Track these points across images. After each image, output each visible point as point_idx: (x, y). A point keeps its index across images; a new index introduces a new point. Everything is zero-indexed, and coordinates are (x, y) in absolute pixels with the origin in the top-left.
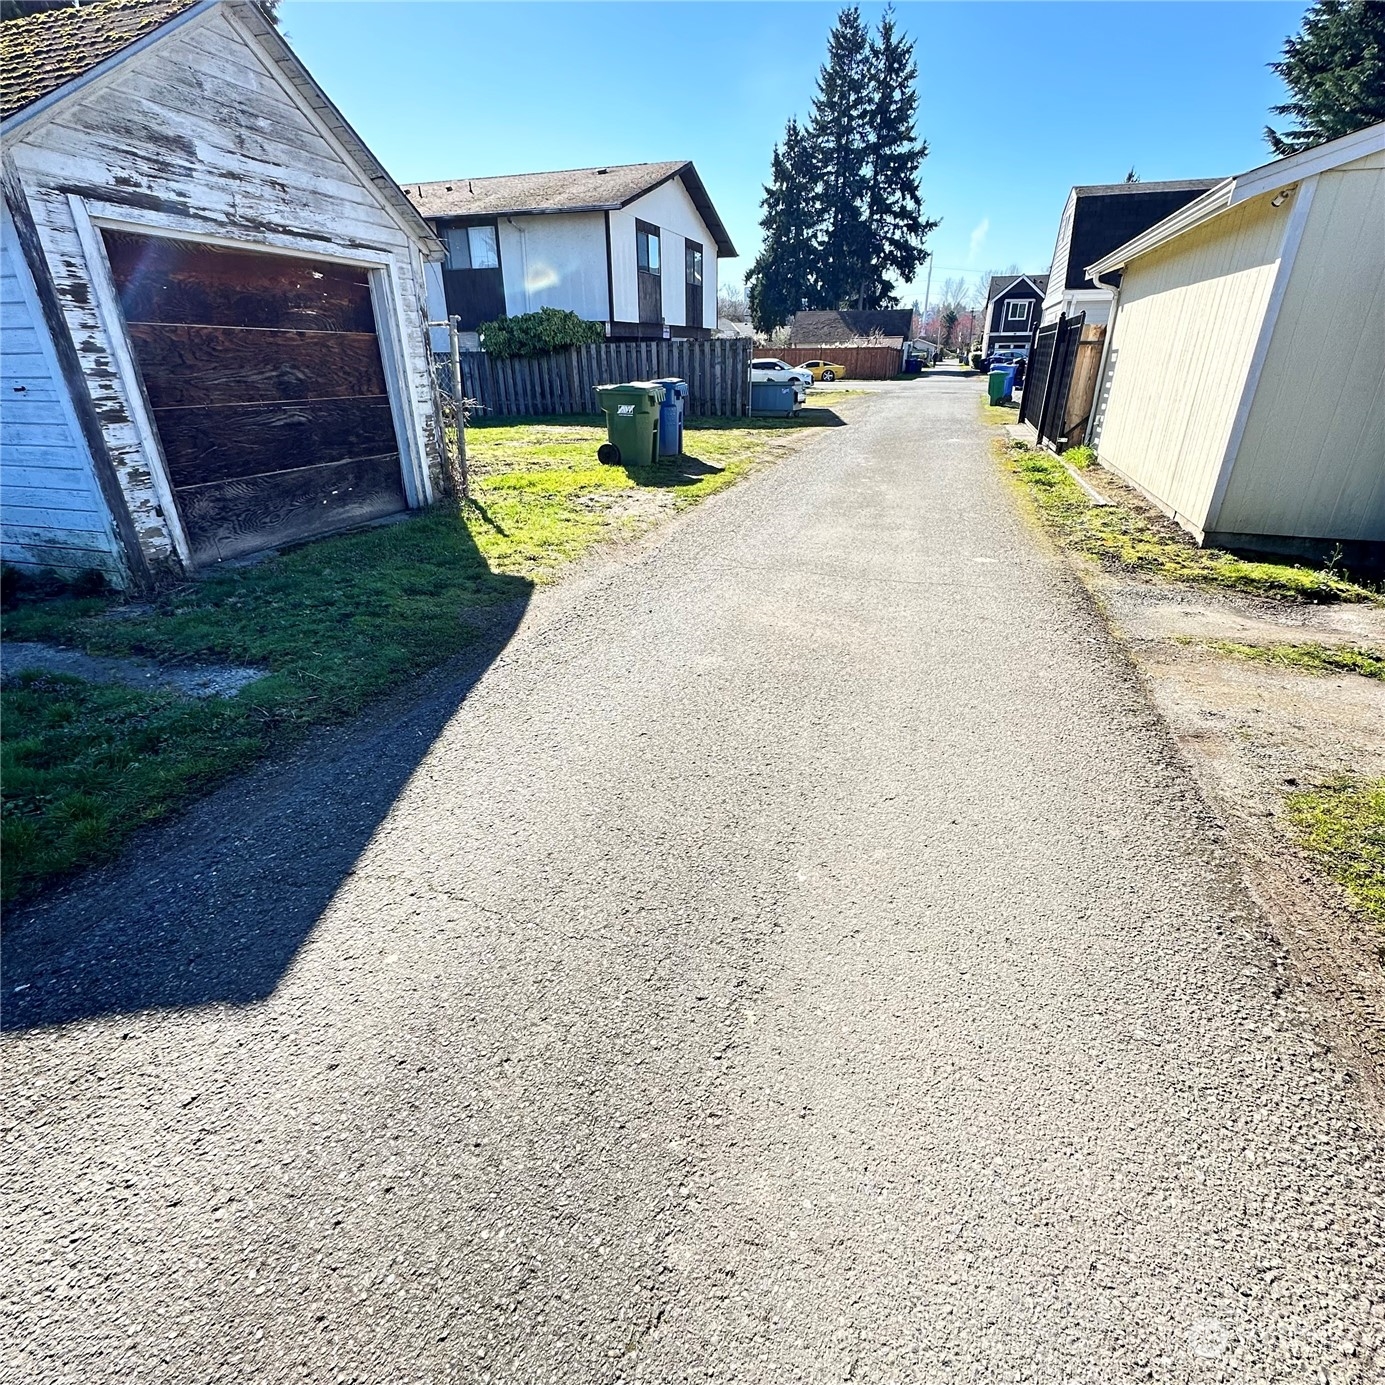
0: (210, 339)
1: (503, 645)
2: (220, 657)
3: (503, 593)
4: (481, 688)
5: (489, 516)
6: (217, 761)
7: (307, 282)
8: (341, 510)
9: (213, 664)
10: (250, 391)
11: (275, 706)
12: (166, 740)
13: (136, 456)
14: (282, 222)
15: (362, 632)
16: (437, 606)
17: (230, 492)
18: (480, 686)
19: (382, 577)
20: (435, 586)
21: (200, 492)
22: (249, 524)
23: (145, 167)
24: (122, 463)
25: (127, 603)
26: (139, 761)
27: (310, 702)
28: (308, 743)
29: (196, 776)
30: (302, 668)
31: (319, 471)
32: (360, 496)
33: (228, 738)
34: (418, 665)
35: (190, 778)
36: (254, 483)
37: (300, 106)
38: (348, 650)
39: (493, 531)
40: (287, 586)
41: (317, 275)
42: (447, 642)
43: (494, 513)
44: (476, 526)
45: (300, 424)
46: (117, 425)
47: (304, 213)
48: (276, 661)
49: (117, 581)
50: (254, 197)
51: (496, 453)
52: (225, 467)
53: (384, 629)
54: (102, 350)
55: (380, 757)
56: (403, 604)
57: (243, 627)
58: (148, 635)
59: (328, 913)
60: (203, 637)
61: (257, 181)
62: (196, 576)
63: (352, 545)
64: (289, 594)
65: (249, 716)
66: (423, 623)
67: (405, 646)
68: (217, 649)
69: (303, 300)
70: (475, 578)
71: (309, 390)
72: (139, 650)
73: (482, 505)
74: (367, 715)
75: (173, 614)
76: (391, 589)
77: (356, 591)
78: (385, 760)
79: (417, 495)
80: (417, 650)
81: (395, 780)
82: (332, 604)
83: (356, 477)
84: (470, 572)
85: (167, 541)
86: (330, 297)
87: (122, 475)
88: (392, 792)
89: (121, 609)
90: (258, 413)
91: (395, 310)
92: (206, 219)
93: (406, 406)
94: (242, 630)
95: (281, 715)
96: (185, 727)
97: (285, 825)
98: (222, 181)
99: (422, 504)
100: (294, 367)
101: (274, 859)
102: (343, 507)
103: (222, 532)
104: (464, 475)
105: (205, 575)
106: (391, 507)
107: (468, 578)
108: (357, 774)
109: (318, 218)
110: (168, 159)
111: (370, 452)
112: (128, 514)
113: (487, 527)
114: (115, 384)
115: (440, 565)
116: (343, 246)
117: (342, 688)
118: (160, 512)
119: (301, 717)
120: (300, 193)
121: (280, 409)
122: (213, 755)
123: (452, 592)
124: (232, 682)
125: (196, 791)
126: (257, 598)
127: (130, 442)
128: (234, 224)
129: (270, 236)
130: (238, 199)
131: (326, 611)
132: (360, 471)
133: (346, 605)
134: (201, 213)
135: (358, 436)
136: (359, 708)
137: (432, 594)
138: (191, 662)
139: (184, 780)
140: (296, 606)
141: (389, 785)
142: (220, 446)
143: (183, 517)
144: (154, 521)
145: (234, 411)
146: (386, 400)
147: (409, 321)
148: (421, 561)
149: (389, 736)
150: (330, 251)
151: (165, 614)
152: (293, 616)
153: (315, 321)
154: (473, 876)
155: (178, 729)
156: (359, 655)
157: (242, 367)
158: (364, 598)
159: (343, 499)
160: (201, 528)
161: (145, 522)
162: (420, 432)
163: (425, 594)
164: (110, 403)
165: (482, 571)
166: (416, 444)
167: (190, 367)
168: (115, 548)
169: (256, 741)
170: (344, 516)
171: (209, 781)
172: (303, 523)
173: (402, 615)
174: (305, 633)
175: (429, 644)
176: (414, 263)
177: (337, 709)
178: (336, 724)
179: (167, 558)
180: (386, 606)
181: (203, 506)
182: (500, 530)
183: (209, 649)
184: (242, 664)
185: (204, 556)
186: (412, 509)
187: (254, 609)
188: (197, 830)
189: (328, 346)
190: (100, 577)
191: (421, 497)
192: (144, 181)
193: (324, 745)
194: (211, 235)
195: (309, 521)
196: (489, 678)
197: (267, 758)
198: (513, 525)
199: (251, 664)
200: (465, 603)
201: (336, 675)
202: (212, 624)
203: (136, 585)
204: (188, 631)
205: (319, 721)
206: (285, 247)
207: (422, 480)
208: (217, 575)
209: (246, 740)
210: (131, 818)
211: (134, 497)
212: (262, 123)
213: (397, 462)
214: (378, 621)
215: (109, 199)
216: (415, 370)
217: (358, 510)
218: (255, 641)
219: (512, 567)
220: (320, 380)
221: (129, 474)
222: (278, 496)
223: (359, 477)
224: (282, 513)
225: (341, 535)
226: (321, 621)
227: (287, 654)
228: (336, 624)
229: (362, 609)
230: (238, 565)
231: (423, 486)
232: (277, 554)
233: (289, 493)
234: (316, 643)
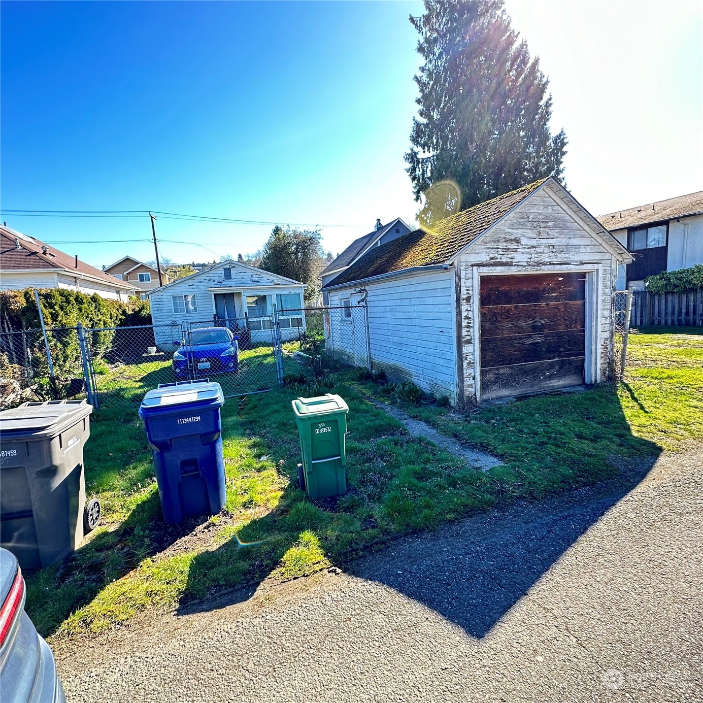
0: (509, 310)
1: (634, 486)
2: (484, 448)
3: (638, 450)
4: (614, 511)
5: (636, 395)
6: (476, 502)
7: (555, 282)
8: (548, 382)
9: (481, 451)
10: (520, 329)
11: (504, 483)
12: (459, 484)
13: (471, 357)
14: (550, 260)
15: (549, 455)
16: (593, 448)
17: (501, 371)
18: (613, 508)
19: (565, 425)
20: (594, 437)
21: (490, 370)
22: (506, 385)
23: (500, 252)
24: (466, 359)
25: (454, 412)
26: (449, 490)
27: (519, 485)
28: (515, 507)
29: (467, 506)
30: (518, 466)
31: (542, 364)
32: (560, 376)
33: (482, 492)
34: (577, 482)
35: (465, 506)
36: (512, 368)
37: (568, 213)
38: (542, 463)
39: (637, 407)
40: (518, 420)
41: (561, 279)
42: (597, 473)
43: (640, 394)
44: (626, 402)
45: (538, 343)
46: (468, 345)
47: (562, 255)
48: (507, 458)
49: (453, 402)
50: (540, 253)
51: (646, 352)
52: (502, 361)
53: (562, 455)
54: (470, 318)
55: (549, 531)
56: (574, 443)
57: (496, 436)
58: (459, 430)
59: (512, 610)
60: (479, 437)
61: (543, 247)
62: (481, 406)
63: (551, 402)
64: (518, 424)
65: (491, 484)
66: (584, 458)
67: (572, 469)
68: (484, 445)
69: (553, 290)
70: (621, 436)
71: (545, 328)
72: (455, 436)
73: (632, 388)
74: (545, 503)
75: (469, 422)
76: (568, 433)
77: (550, 430)
78: (551, 535)
79: (591, 378)
80: (578, 473)
81: (555, 549)
82: (537, 434)
83: (559, 367)
84: (618, 432)
85: (474, 390)
86: (565, 287)
87: (465, 364)
88: (554, 557)
89: (452, 415)
90: (521, 339)
91: (597, 289)
92: (518, 265)
93: (594, 334)
94: (495, 438)
95: (505, 488)
96: (467, 480)
97: (499, 549)
98: (528, 250)
99: (593, 383)
100: (541, 319)
101: (492, 565)
102: (550, 381)
103: (494, 388)
104: (622, 370)
105: (484, 405)
106: (575, 383)
107: (616, 435)
108: (536, 536)
109: (567, 256)
110: (510, 247)
111: (569, 355)
112: (463, 378)
113: (633, 403)
114: (471, 330)
115: (599, 423)
116: (576, 265)
117: (535, 483)
118: (474, 378)
119: (514, 492)
120: (560, 247)
121: (530, 337)
122: (475, 498)
123: (605, 442)
124: (488, 463)
125: (467, 513)
126: (503, 423)
127: (470, 351)
128: (529, 265)
129: (543, 267)
130: (533, 255)
131: (533, 437)
132: (562, 364)
133: (544, 437)
134: (517, 264)
135: (565, 348)
136: (542, 498)
137: (592, 441)
138: (473, 447)
139: (463, 506)
140: (521, 431)
141: (552, 551)
142: (502, 352)
143: (482, 380)
144: (471, 382)
145: (511, 339)
146: (583, 331)
147: (604, 293)
148: (588, 419)
149: (556, 520)
150: (569, 268)
151: (466, 420)
152: (518, 436)
153: (556, 299)
154: (593, 636)
155: (464, 480)
156: (546, 467)
157: (518, 320)
158: (553, 435)
159: (550, 377)
160: (487, 385)
161: (468, 381)
162: (599, 346)
163: (587, 439)
164: (468, 337)
165: (626, 432)
166: (596, 352)
167: (499, 321)
168: (455, 391)
169: (493, 498)
170: (550, 385)
171: (472, 510)
172: (529, 387)
173: (572, 450)
174: (522, 447)
175: (586, 471)
176: (613, 267)
177: (531, 494)
178: (529, 502)
179: (472, 397)
180: (565, 443)
181: (490, 376)
182: (642, 408)
183: (481, 444)
184: (492, 455)
185: (485, 397)
186: (587, 385)
187: (502, 428)
188: (464, 532)
189: (559, 309)
190: (448, 400)
191: (593, 379)
192: (499, 257)
193: (522, 512)
194: (519, 271)
195: (532, 386)
196: (621, 506)
197: (496, 508)
198: (651, 404)
199: (496, 456)
200: (612, 450)
201: (533, 475)
202: (484, 431)
203: (459, 406)
204: (474, 433)
205: (521, 498)
206: (549, 270)
207: (596, 371)
208: (488, 406)
209: (489, 496)
210: (442, 515)
211: (467, 372)
212: (550, 224)
213: (583, 361)
214: (559, 450)
215: (486, 266)
216: (603, 316)
217: (557, 383)
218: (499, 445)
219: (647, 434)
220: (552, 323)
221: (467, 363)
222: (521, 374)
223: (561, 367)
224: (521, 381)
225: (546, 394)
226: (530, 443)
227: (512, 456)
228: (538, 446)
229: (552, 441)
230: (497, 403)
231: (596, 374)
232: (515, 400)
233: (526, 373)
234: (527, 454)
